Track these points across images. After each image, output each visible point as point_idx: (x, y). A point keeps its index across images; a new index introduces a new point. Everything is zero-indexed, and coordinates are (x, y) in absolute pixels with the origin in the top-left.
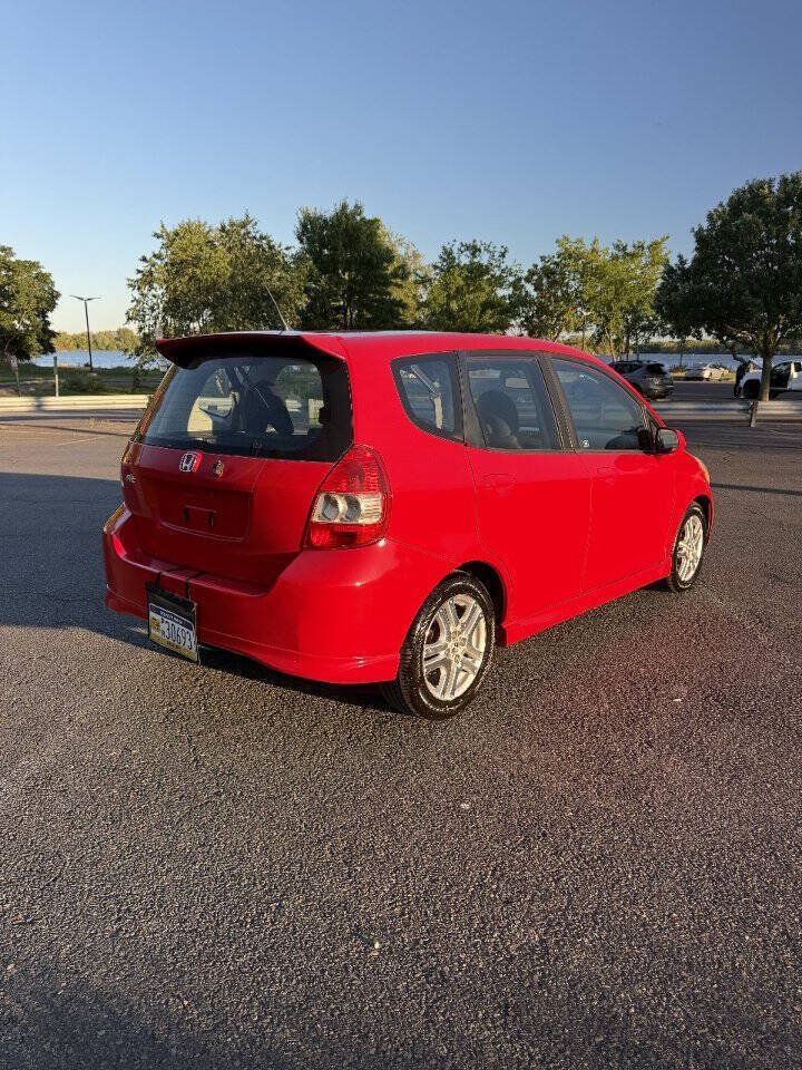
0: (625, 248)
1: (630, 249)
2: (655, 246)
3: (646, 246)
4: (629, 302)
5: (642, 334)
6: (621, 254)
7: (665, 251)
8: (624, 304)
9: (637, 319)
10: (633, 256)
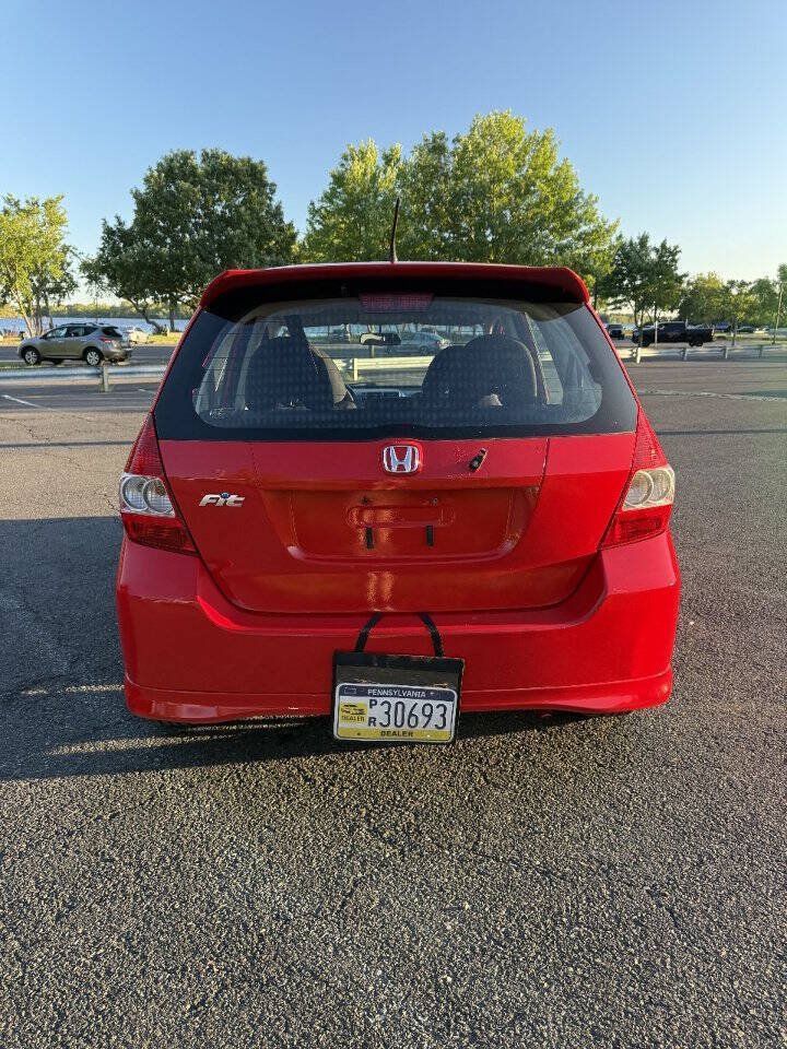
0: (16, 204)
1: (23, 205)
2: (49, 204)
3: (40, 203)
4: (34, 262)
5: (52, 296)
6: (14, 209)
7: (62, 211)
8: (28, 263)
9: (43, 282)
10: (28, 213)
